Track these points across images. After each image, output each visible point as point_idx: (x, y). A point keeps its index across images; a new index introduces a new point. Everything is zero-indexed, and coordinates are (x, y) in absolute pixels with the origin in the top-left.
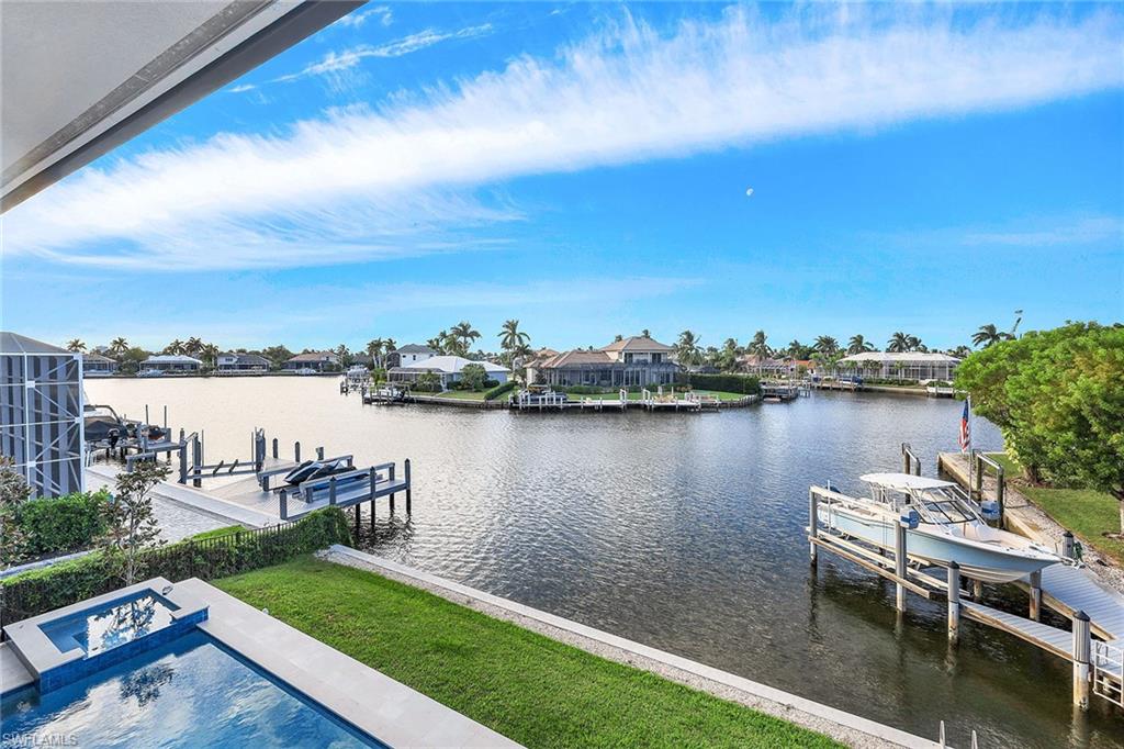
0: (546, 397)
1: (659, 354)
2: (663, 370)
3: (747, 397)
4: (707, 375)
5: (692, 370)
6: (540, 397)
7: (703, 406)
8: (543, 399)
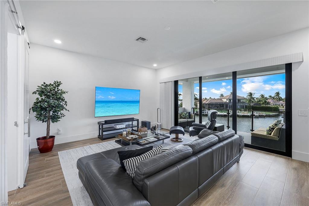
0: (206, 111)
1: (240, 100)
2: (242, 104)
3: (274, 113)
4: (257, 106)
5: (252, 104)
6: (205, 112)
7: (259, 116)
8: (206, 112)
